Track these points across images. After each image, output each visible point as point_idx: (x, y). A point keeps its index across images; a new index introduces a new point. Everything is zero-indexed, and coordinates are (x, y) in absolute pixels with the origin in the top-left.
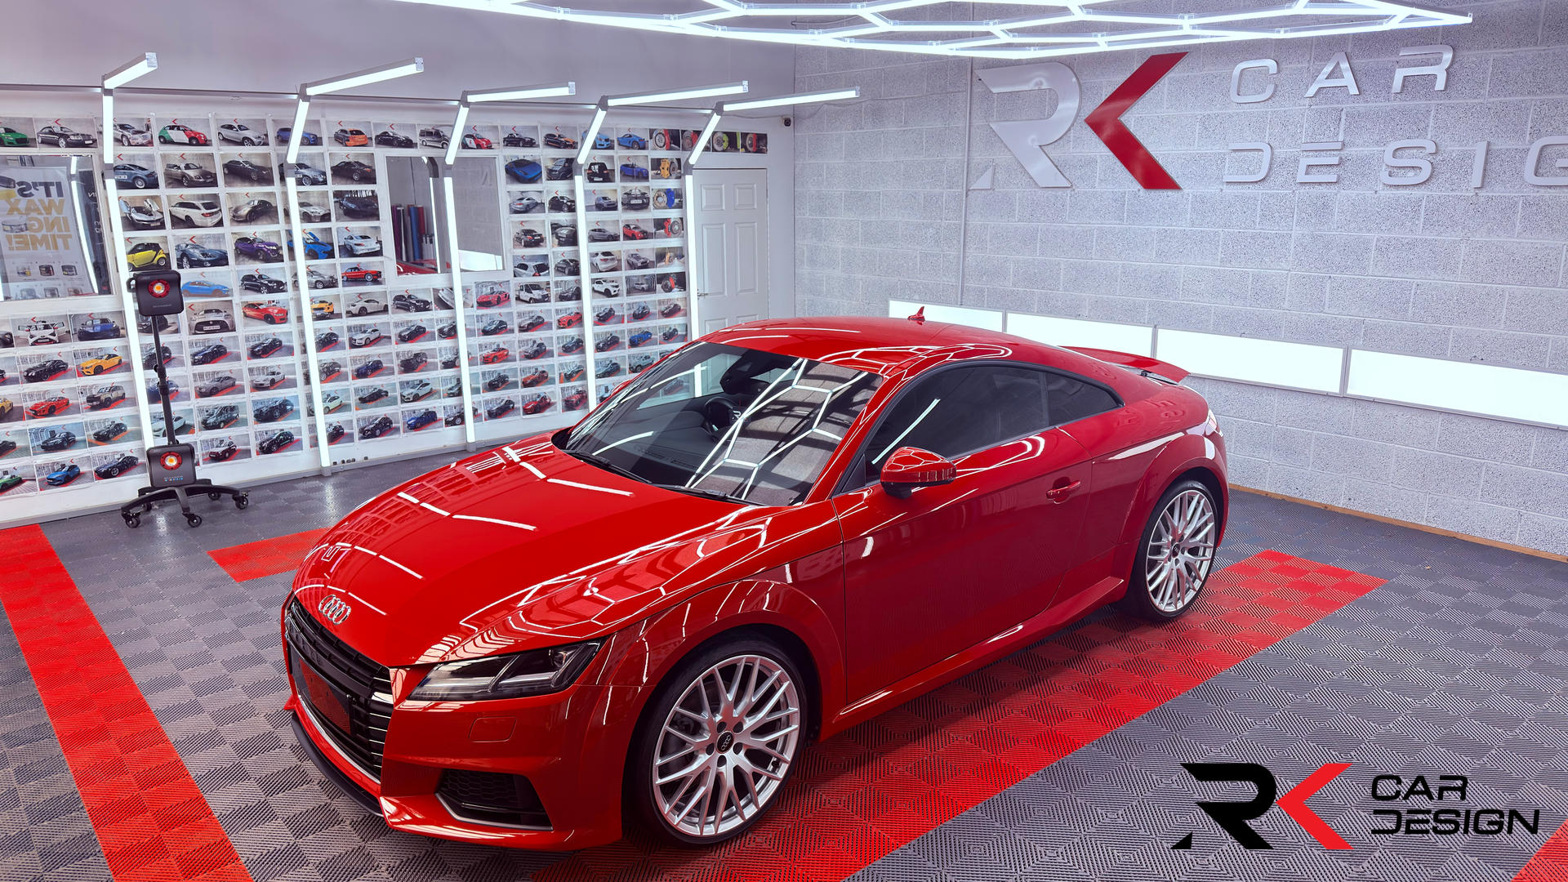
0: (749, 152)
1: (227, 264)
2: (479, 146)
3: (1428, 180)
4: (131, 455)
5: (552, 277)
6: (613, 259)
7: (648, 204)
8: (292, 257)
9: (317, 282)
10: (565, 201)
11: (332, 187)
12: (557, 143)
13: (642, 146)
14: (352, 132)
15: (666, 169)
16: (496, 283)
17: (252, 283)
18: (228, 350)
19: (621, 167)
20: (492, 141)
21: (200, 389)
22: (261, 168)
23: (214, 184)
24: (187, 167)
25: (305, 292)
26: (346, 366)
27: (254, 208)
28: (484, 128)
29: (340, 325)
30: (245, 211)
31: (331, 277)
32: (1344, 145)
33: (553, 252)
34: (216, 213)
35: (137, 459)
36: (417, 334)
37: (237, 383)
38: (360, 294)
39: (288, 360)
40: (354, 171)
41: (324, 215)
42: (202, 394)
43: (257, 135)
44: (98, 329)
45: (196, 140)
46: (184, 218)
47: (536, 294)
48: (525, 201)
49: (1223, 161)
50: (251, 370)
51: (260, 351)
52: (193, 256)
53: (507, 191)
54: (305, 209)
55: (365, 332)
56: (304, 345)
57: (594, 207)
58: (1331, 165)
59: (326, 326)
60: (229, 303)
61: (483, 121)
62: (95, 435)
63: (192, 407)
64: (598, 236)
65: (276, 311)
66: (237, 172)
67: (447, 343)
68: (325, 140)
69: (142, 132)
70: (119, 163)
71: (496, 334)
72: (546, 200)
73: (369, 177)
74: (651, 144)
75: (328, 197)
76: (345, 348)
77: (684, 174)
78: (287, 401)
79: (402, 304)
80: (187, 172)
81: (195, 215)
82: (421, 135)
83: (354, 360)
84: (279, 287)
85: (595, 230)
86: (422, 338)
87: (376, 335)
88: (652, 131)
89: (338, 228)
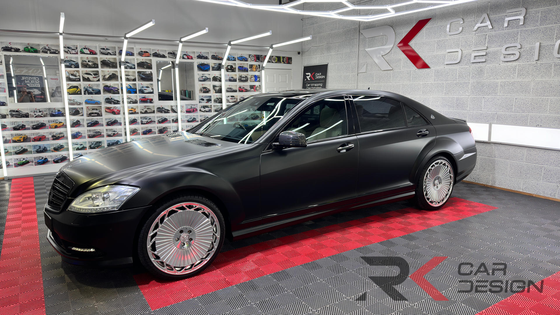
0: (285, 63)
1: (101, 94)
2: (188, 58)
3: (518, 59)
4: (65, 156)
5: (212, 103)
6: (235, 98)
7: (248, 80)
8: (122, 93)
9: (130, 101)
10: (218, 78)
11: (137, 70)
12: (216, 58)
13: (246, 60)
14: (144, 52)
15: (254, 68)
16: (193, 105)
17: (108, 101)
18: (99, 123)
19: (238, 67)
20: (193, 57)
21: (89, 135)
22: (113, 63)
23: (97, 67)
24: (89, 61)
25: (126, 105)
26: (139, 130)
27: (110, 76)
28: (190, 52)
29: (138, 116)
30: (107, 77)
31: (135, 100)
32: (487, 47)
33: (214, 95)
34: (98, 77)
35: (67, 157)
36: (164, 121)
37: (102, 134)
38: (145, 106)
39: (120, 127)
40: (145, 65)
41: (134, 79)
42: (90, 137)
43: (113, 52)
44: (57, 113)
45: (92, 53)
46: (87, 78)
47: (207, 109)
48: (204, 77)
49: (445, 56)
50: (107, 130)
51: (109, 124)
52: (89, 91)
53: (197, 74)
54: (127, 77)
55: (146, 119)
56: (125, 122)
57: (228, 80)
58: (483, 55)
59: (133, 116)
60: (100, 107)
61: (189, 50)
62: (53, 148)
63: (86, 141)
64: (229, 90)
65: (116, 110)
66: (105, 64)
67: (175, 124)
68: (135, 54)
69: (74, 50)
70: (66, 59)
71: (192, 122)
72: (211, 77)
73: (150, 67)
74: (249, 59)
75: (135, 73)
76: (139, 124)
77: (261, 70)
78: (118, 141)
79: (159, 110)
80: (89, 63)
81: (91, 77)
82: (168, 54)
83: (142, 128)
84: (117, 102)
85: (228, 88)
86: (166, 122)
87: (150, 120)
88: (250, 55)
89: (138, 84)
